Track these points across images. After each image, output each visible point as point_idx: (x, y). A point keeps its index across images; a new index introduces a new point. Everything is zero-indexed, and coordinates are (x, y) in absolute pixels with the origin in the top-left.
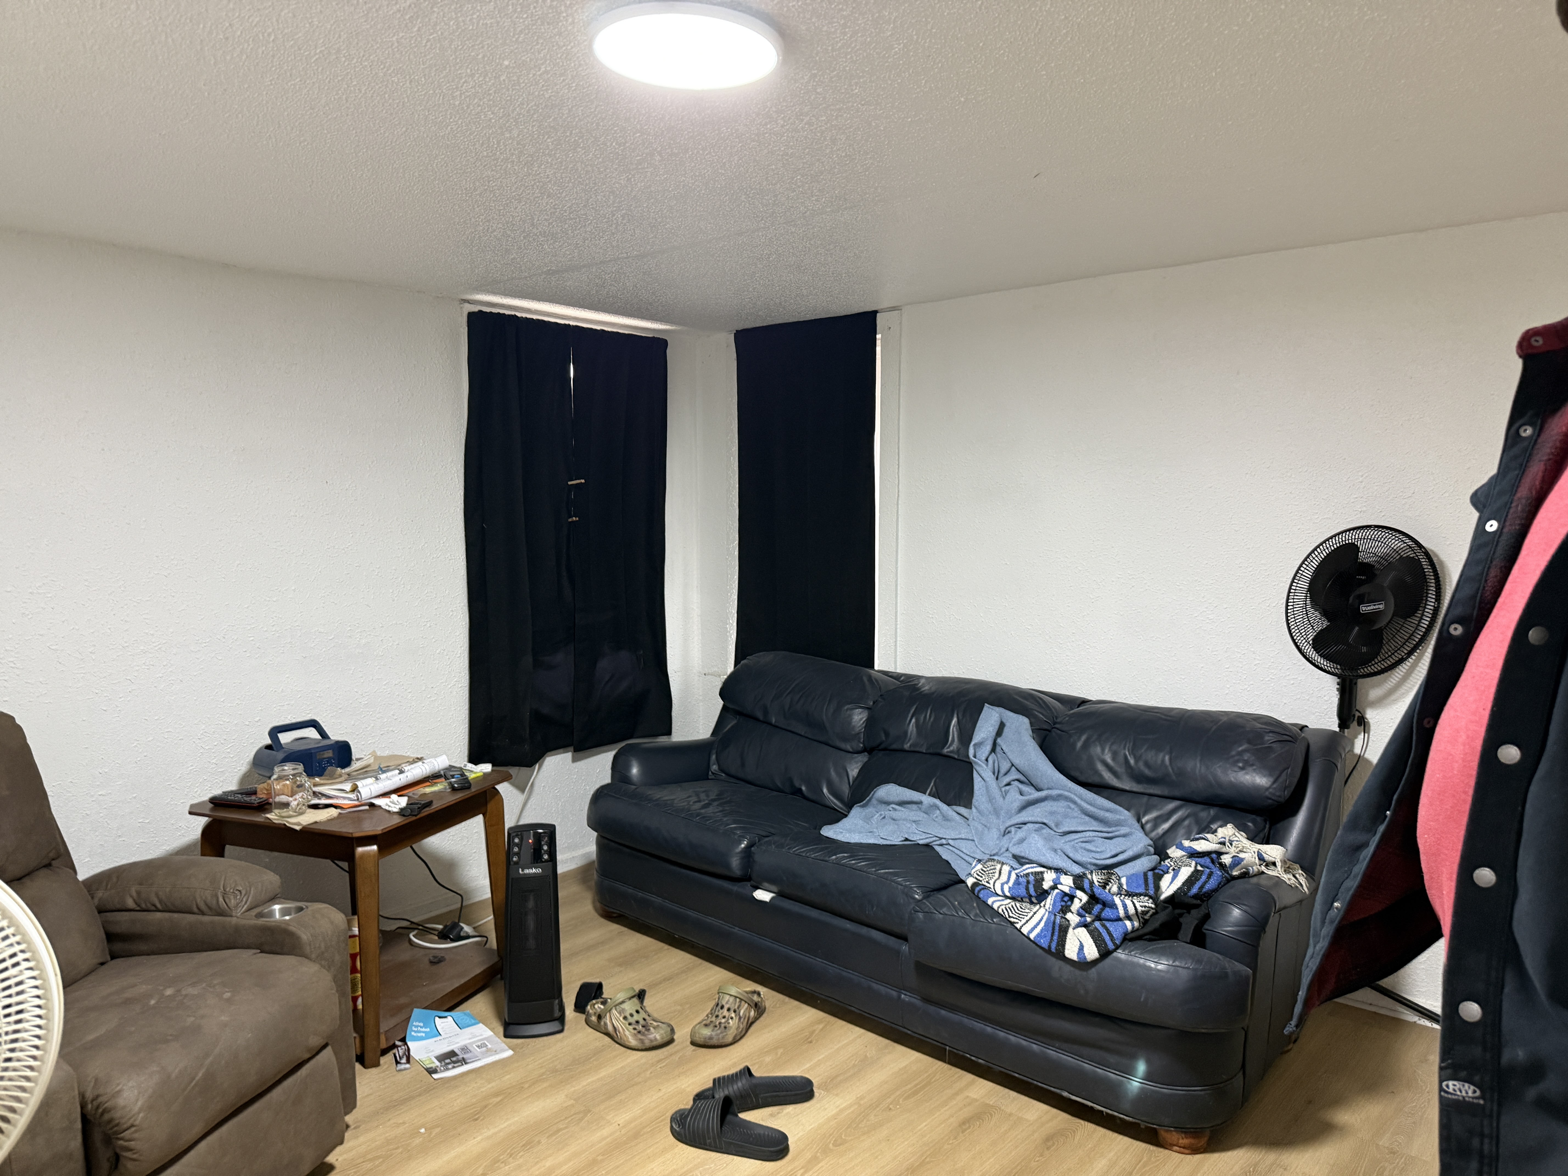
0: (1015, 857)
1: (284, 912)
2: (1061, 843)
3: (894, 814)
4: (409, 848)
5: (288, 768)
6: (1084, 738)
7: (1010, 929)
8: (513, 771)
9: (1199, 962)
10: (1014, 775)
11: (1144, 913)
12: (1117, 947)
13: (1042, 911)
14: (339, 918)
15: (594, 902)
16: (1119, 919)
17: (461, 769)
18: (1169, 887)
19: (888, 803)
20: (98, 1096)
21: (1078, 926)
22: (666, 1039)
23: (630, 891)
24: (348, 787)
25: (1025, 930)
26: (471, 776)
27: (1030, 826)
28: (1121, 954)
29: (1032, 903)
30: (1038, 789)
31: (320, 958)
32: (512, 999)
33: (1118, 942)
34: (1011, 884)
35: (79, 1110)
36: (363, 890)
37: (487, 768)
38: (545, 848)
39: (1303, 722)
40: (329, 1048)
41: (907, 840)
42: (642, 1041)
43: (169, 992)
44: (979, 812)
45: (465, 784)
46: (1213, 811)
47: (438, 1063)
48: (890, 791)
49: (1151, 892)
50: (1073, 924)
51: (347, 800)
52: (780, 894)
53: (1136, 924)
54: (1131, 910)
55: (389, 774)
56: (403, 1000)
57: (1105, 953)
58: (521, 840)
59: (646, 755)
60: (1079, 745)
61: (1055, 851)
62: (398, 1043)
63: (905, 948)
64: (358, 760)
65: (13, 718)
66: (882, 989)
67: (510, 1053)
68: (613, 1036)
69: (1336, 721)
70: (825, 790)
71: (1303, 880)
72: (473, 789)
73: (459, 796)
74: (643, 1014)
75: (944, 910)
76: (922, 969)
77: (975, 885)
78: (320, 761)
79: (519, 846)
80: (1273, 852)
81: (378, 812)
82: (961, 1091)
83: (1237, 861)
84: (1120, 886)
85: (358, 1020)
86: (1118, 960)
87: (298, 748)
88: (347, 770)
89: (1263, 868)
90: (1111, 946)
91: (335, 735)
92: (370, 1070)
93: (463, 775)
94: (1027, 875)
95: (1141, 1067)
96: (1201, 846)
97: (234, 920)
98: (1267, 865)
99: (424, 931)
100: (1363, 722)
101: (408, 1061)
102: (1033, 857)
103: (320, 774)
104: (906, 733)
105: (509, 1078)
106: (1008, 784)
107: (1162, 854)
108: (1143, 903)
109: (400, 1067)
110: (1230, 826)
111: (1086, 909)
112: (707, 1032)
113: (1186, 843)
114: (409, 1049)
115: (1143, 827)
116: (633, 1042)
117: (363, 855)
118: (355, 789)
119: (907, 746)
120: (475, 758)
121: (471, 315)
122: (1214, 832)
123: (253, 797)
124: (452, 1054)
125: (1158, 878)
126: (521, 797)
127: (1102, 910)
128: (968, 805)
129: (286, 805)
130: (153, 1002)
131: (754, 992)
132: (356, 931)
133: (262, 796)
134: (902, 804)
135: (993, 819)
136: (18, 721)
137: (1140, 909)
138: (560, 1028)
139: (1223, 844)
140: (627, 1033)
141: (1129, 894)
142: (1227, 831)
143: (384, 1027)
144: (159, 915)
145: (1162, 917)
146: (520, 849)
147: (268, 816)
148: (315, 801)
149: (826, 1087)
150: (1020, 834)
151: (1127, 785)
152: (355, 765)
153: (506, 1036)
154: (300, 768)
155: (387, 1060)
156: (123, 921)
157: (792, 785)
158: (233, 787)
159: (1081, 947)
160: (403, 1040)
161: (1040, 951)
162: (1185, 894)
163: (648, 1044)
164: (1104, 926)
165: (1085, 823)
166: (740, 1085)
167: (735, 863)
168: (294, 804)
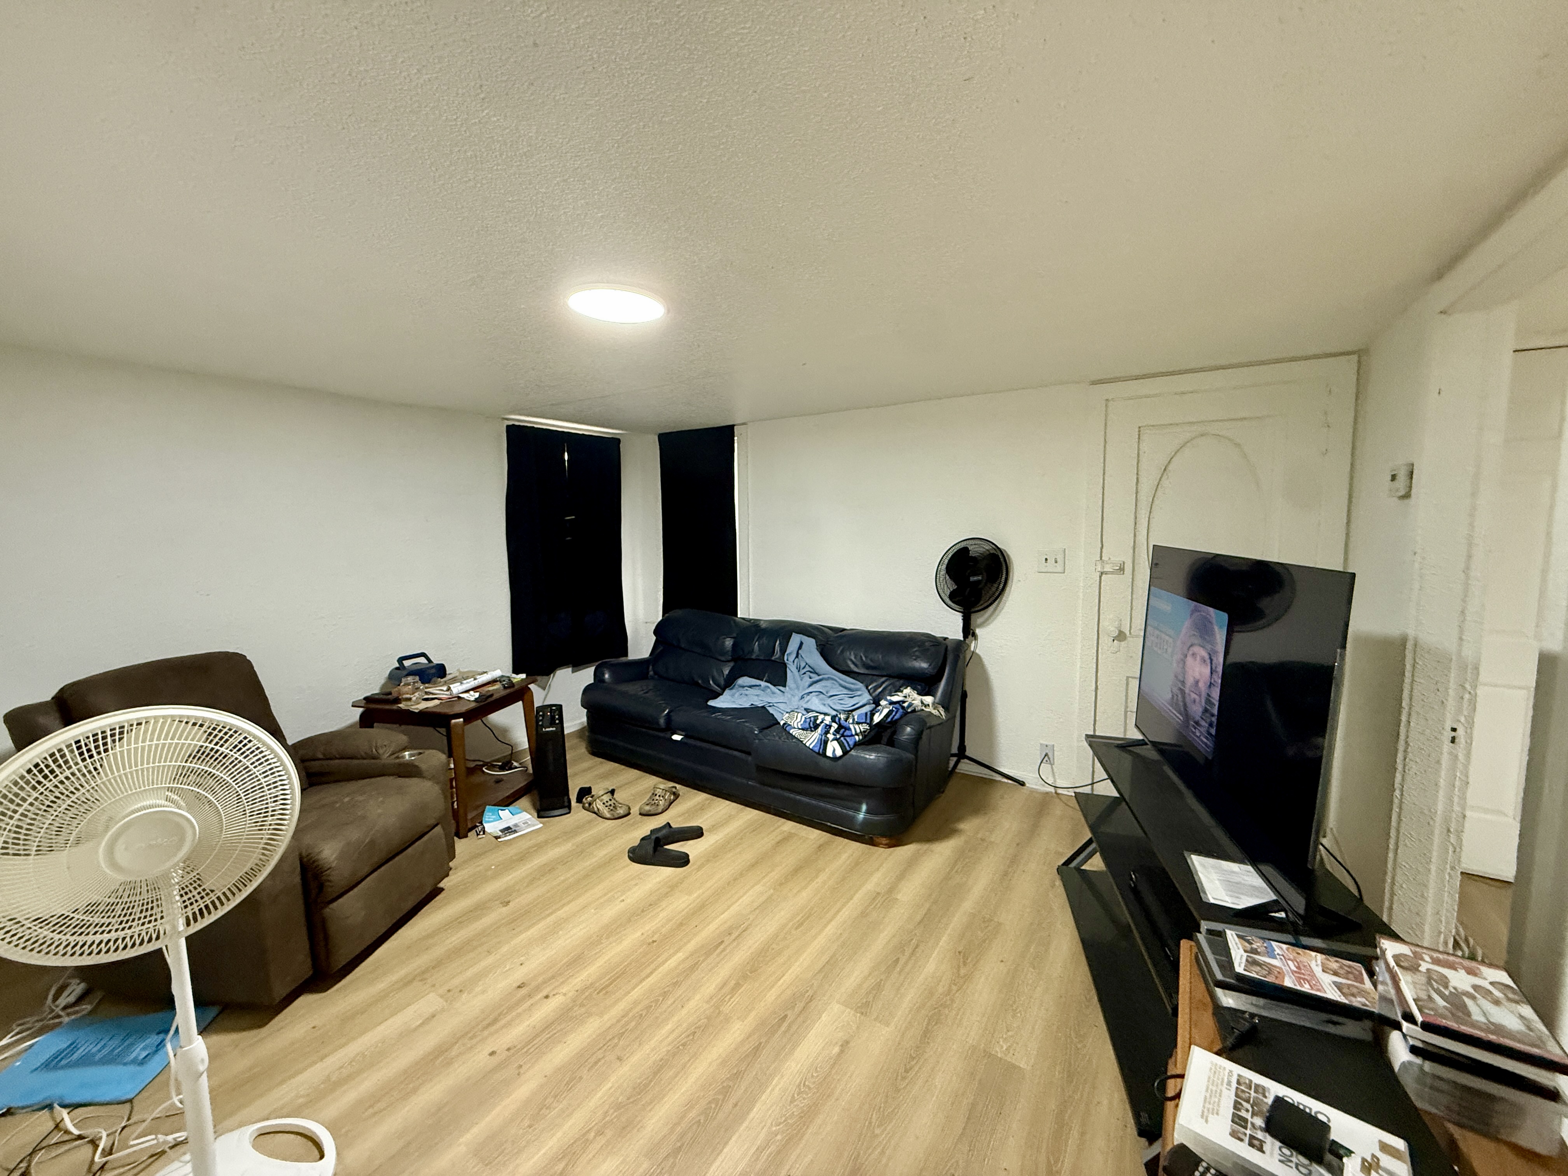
0: (806, 709)
1: (411, 756)
2: (829, 701)
3: (747, 692)
4: (480, 721)
5: (410, 679)
6: (841, 648)
7: (800, 744)
8: (539, 678)
9: (889, 753)
10: (807, 668)
11: (864, 732)
12: (851, 749)
13: (816, 734)
14: (443, 757)
15: (586, 748)
16: (852, 735)
17: (508, 677)
18: (877, 718)
19: (743, 687)
20: (310, 854)
21: (833, 740)
22: (626, 812)
23: (606, 739)
24: (445, 688)
25: (807, 745)
26: (514, 681)
27: (814, 694)
28: (853, 753)
29: (812, 731)
30: (819, 675)
31: (432, 778)
32: (541, 798)
33: (852, 746)
34: (802, 722)
35: (299, 862)
36: (455, 743)
37: (523, 676)
38: (557, 717)
39: (945, 636)
40: (439, 826)
41: (752, 705)
42: (613, 815)
43: (347, 800)
44: (789, 688)
45: (511, 685)
46: (902, 682)
47: (500, 833)
48: (745, 680)
49: (868, 721)
50: (830, 739)
51: (445, 695)
52: (686, 736)
53: (861, 737)
54: (858, 731)
55: (468, 681)
56: (478, 803)
57: (845, 752)
58: (543, 713)
59: (612, 667)
60: (839, 652)
61: (824, 705)
62: (478, 824)
63: (750, 758)
64: (449, 674)
65: (245, 656)
66: (739, 780)
67: (541, 825)
68: (597, 813)
69: (962, 634)
70: (711, 682)
71: (943, 713)
72: (516, 687)
73: (508, 691)
74: (613, 801)
75: (769, 738)
76: (761, 769)
77: (784, 724)
78: (429, 674)
79: (543, 716)
80: (929, 699)
81: (461, 702)
82: (779, 827)
83: (910, 705)
84: (854, 720)
85: (455, 813)
86: (852, 755)
87: (416, 668)
88: (444, 679)
89: (923, 708)
90: (848, 749)
91: (436, 661)
92: (462, 840)
93: (510, 680)
94: (810, 718)
95: (864, 807)
96: (895, 699)
97: (383, 761)
98: (925, 706)
99: (491, 766)
100: (974, 635)
101: (484, 834)
102: (813, 708)
103: (429, 682)
104: (753, 650)
105: (541, 838)
106: (805, 673)
107: (877, 703)
108: (864, 727)
109: (479, 837)
110: (909, 688)
111: (837, 731)
112: (647, 808)
113: (889, 698)
114: (484, 828)
115: (869, 691)
116: (608, 815)
117: (456, 724)
118: (449, 689)
119: (754, 657)
120: (516, 671)
121: (508, 427)
122: (902, 692)
123: (390, 696)
124: (509, 828)
125: (874, 714)
126: (543, 693)
127: (844, 732)
128: (785, 686)
129: (410, 699)
130: (338, 805)
131: (673, 787)
132: (452, 766)
133: (395, 695)
134: (751, 687)
135: (796, 691)
136: (248, 658)
137: (862, 730)
138: (568, 811)
139: (905, 697)
140: (605, 811)
141: (858, 723)
142: (907, 691)
143: (469, 817)
144: (337, 761)
145: (873, 733)
146: (543, 718)
147: (400, 705)
148: (426, 697)
149: (710, 830)
150: (809, 697)
151: (862, 671)
152: (448, 677)
153: (539, 817)
154: (417, 678)
155: (472, 834)
156: (315, 766)
157: (693, 679)
158: (377, 691)
159: (834, 750)
160: (481, 823)
161: (815, 754)
162: (885, 721)
163: (616, 816)
164: (845, 739)
165: (842, 691)
166: (664, 832)
167: (662, 721)
168: (414, 699)
